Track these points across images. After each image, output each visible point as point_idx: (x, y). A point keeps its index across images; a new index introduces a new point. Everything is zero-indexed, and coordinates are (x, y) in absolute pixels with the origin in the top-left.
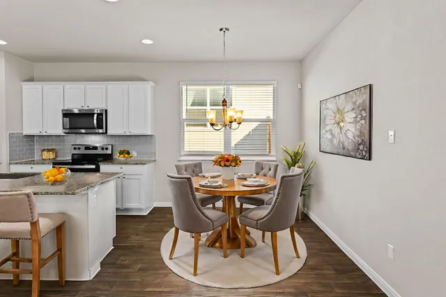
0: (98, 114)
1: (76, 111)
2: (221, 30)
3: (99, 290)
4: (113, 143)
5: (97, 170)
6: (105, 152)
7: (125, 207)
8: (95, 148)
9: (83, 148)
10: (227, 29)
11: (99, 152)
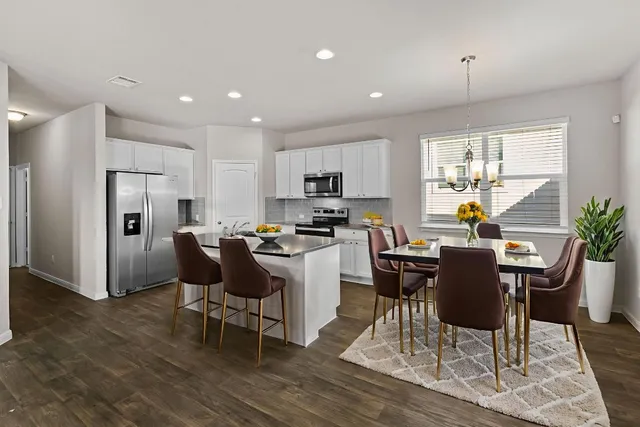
0: (334, 178)
1: (320, 175)
2: (464, 60)
3: (311, 360)
4: (349, 206)
5: (331, 234)
6: (341, 215)
7: (358, 275)
8: (332, 211)
9: (322, 211)
10: (473, 58)
11: (336, 215)
